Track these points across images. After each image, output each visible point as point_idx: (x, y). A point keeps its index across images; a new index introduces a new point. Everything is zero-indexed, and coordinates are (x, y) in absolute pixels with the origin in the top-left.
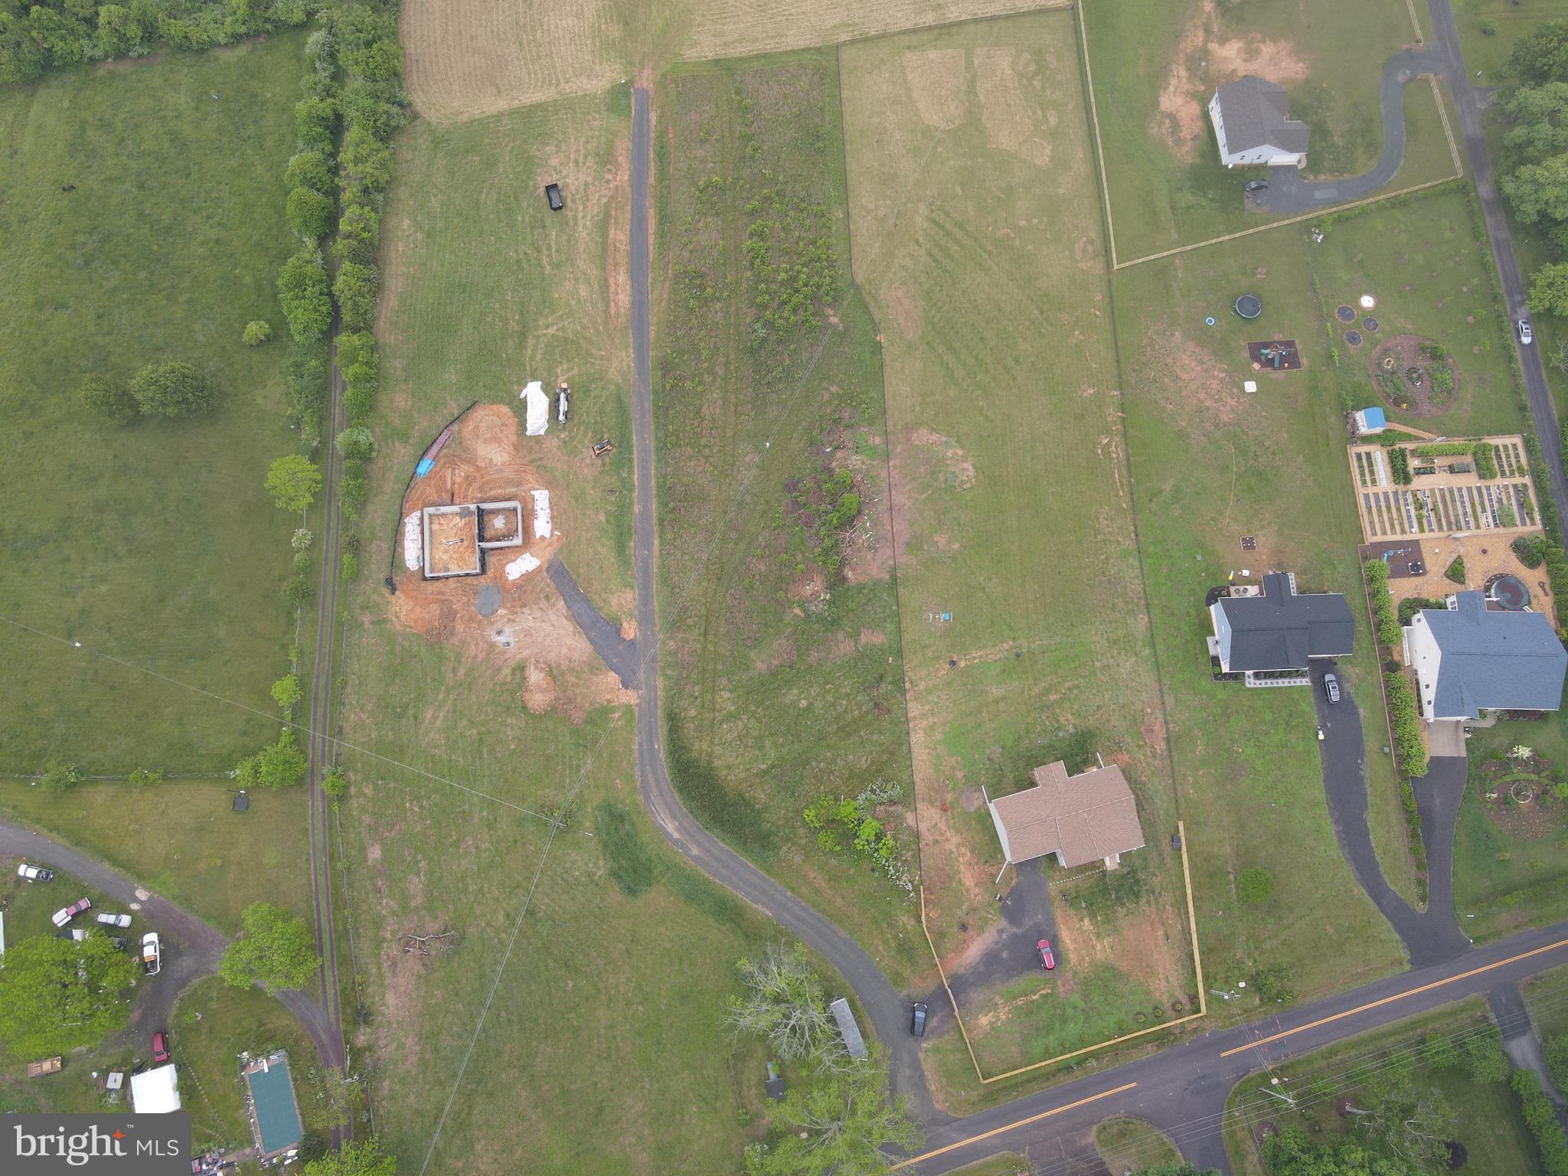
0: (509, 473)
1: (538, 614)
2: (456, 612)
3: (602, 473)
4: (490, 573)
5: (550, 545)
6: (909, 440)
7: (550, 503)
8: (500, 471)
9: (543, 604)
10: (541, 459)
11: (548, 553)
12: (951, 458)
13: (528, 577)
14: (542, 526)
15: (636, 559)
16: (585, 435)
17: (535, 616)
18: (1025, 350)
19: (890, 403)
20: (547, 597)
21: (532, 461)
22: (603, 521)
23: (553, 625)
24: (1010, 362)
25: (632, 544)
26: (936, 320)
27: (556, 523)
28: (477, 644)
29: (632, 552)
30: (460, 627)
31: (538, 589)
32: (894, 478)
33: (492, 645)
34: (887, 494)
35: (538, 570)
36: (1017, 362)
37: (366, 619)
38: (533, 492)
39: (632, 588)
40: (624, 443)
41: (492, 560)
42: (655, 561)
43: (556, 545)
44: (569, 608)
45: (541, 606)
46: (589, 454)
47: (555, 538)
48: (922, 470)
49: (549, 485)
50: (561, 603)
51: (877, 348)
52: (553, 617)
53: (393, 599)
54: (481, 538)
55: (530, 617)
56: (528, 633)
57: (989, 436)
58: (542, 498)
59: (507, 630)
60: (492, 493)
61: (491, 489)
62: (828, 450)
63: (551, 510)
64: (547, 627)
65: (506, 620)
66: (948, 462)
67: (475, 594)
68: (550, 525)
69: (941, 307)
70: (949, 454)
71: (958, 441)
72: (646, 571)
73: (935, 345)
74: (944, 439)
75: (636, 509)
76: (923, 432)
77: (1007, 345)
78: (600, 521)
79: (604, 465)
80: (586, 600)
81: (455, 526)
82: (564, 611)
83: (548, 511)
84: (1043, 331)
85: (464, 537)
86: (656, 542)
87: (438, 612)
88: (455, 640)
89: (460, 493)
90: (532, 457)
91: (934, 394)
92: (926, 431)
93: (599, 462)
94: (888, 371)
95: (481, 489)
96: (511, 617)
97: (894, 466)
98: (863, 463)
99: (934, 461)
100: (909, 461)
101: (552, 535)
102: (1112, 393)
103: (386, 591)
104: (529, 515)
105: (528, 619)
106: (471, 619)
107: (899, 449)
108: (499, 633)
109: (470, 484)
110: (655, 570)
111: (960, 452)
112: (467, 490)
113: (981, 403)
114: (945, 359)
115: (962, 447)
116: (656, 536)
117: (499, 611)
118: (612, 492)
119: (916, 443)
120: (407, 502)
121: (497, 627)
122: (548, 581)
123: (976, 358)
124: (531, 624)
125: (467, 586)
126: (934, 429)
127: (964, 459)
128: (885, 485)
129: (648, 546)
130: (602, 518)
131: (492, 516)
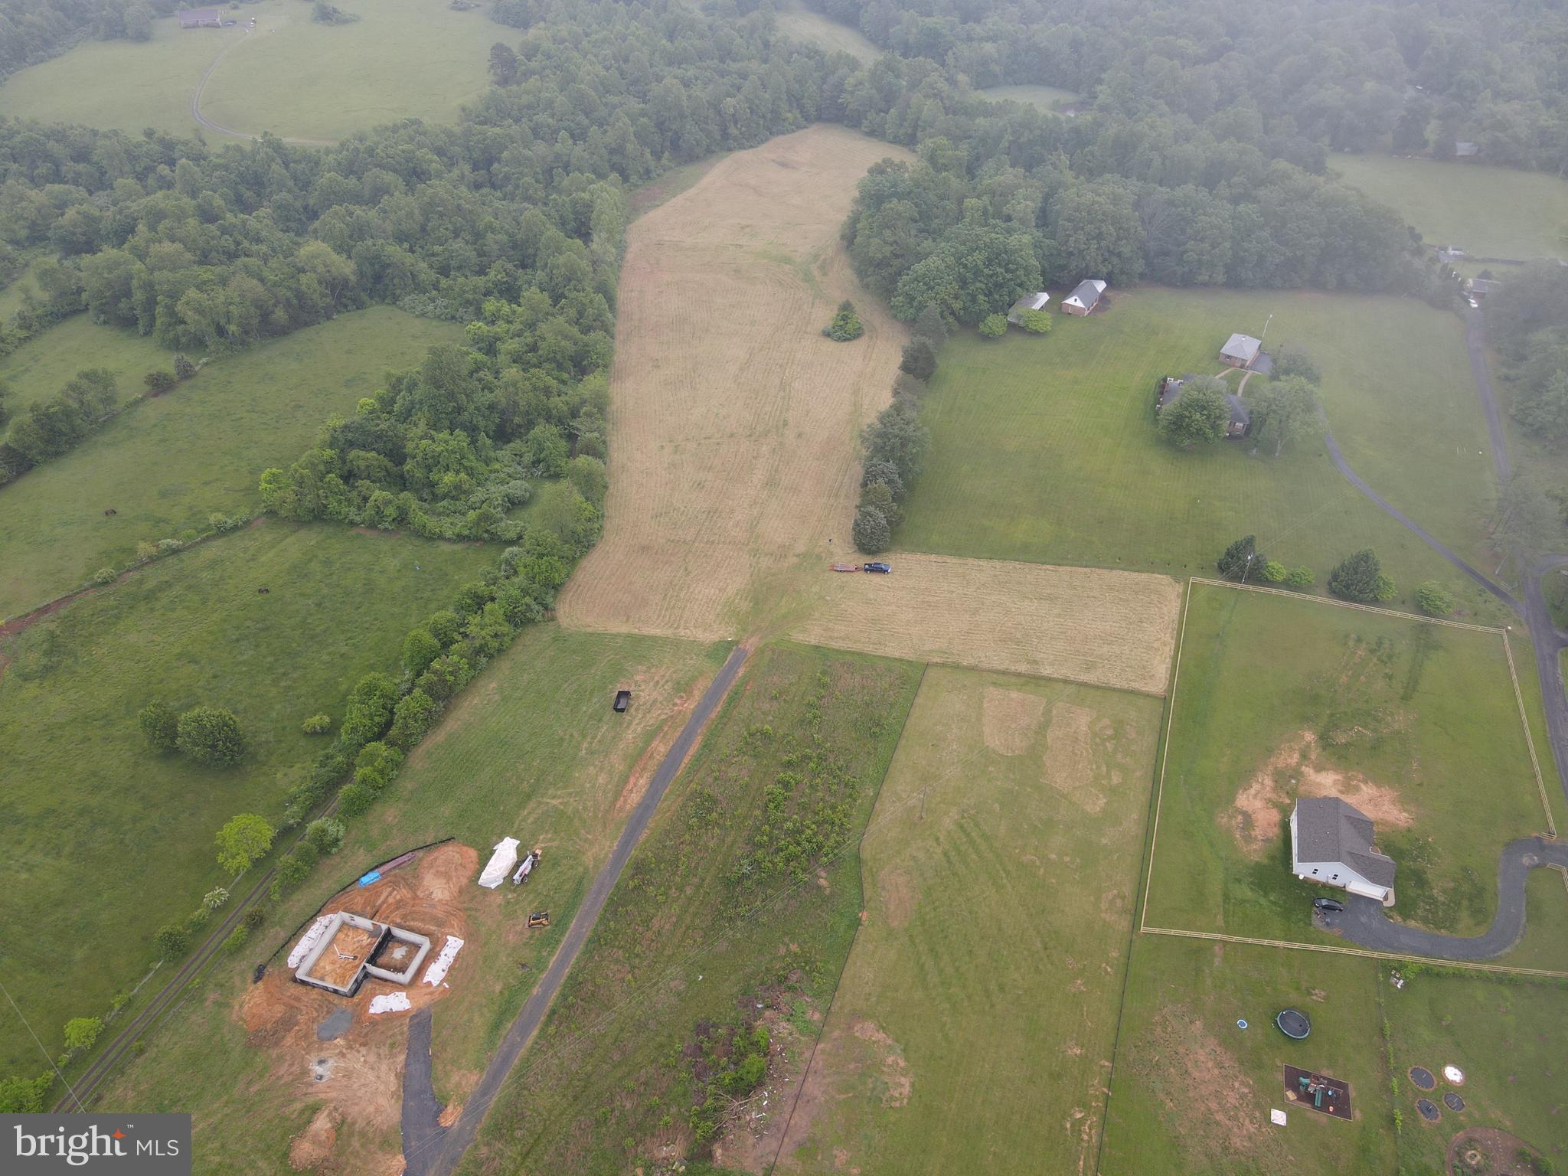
0: (439, 912)
1: (372, 1058)
2: (297, 1023)
3: (526, 944)
4: (356, 999)
5: (431, 993)
6: (850, 1028)
7: (458, 953)
8: (434, 906)
9: (384, 1050)
10: (477, 910)
11: (423, 1001)
12: (889, 1066)
13: (389, 1016)
14: (435, 974)
15: (504, 1042)
16: (530, 903)
17: (368, 1059)
18: (1015, 980)
19: (846, 981)
20: (392, 1046)
21: (466, 909)
22: (497, 991)
23: (379, 1077)
24: (993, 986)
25: (509, 1025)
26: (928, 917)
27: (451, 975)
28: (292, 1065)
29: (504, 1033)
30: (289, 1040)
31: (390, 1033)
32: (817, 1063)
33: (305, 1072)
34: (801, 1078)
35: (406, 1012)
36: (1002, 988)
37: (212, 996)
38: (449, 937)
39: (482, 1070)
40: (561, 925)
41: (368, 986)
42: (523, 1052)
43: (436, 996)
44: (407, 1065)
45: (381, 1051)
46: (523, 921)
47: (441, 989)
48: (852, 1066)
49: (468, 937)
50: (402, 1058)
51: (856, 923)
52: (384, 1067)
53: (252, 987)
54: (372, 960)
55: (362, 1059)
56: (348, 1074)
57: (942, 1058)
58: (454, 945)
59: (331, 1063)
60: (412, 923)
61: (413, 920)
62: (760, 1006)
63: (455, 960)
64: (371, 1076)
65: (337, 1051)
66: (885, 1069)
67: (328, 1012)
68: (443, 974)
69: (938, 907)
70: (890, 1061)
71: (904, 1050)
72: (506, 1060)
73: (917, 941)
74: (889, 1042)
75: (535, 991)
76: (870, 1025)
77: (996, 968)
78: (493, 991)
79: (531, 937)
80: (428, 1063)
81: (358, 941)
82: (399, 1067)
83: (452, 960)
84: (1041, 967)
85: (359, 956)
86: (535, 1033)
87: (279, 1015)
88: (274, 1053)
89: (384, 912)
90: (471, 905)
91: (897, 991)
92: (872, 1025)
93: (528, 933)
94: (857, 950)
95: (404, 917)
96: (344, 1051)
97: (823, 1051)
98: (791, 1034)
99: (870, 1061)
100: (841, 1051)
101: (441, 984)
102: (1102, 1063)
103: (250, 977)
104: (432, 956)
105: (357, 1060)
106: (306, 1036)
107: (836, 1033)
108: (321, 1062)
109: (398, 908)
110: (516, 1062)
111: (902, 1063)
112: (391, 912)
113: (945, 1018)
114: (924, 958)
115: (907, 1060)
116: (539, 1026)
117: (338, 1040)
118: (523, 966)
119: (856, 1034)
120: (332, 903)
121: (323, 1055)
122: (406, 1029)
123: (957, 969)
124: (358, 1066)
125: (327, 1003)
126: (883, 1028)
127: (904, 1072)
128: (803, 1067)
129: (524, 1034)
130: (498, 988)
131: (396, 944)
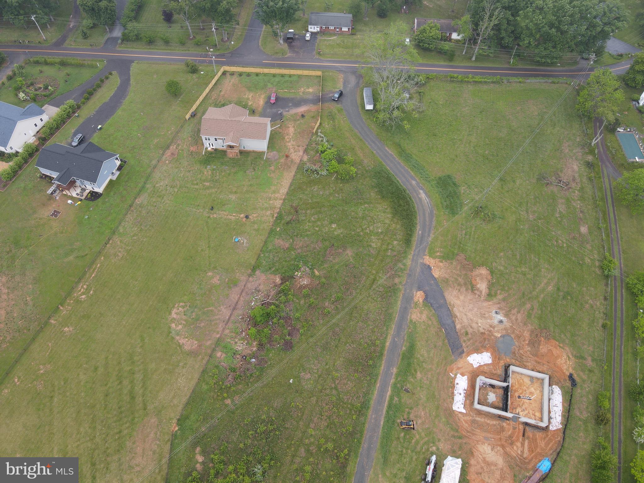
0: (480, 435)
1: (474, 325)
2: (528, 344)
3: (411, 408)
4: (502, 363)
5: (459, 368)
6: (200, 346)
7: (453, 399)
8: (486, 438)
9: (470, 330)
10: (454, 436)
11: (460, 363)
12: (181, 324)
13: (478, 351)
14: (462, 383)
15: (404, 338)
16: (417, 443)
17: (477, 325)
18: (85, 374)
19: (197, 376)
20: (467, 334)
21: (460, 438)
22: (419, 373)
23: (466, 315)
24: (101, 370)
25: (404, 348)
26: (127, 425)
27: (451, 382)
28: (517, 320)
29: (405, 343)
30: (527, 334)
31: (471, 341)
32: (222, 326)
33: (506, 315)
34: (232, 318)
35: (469, 354)
36: (96, 369)
37: (589, 363)
38: (464, 411)
39: (411, 321)
40: (390, 420)
41: (500, 371)
42: (392, 332)
43: (454, 366)
44: (454, 322)
45: (471, 329)
46: (418, 424)
47: (454, 372)
48: (203, 324)
49: (451, 413)
50: (458, 327)
51: (180, 422)
52: (465, 320)
53: (571, 371)
54: (506, 389)
55: (480, 325)
56: (483, 316)
57: (149, 328)
58: (459, 405)
59: (496, 322)
60: (494, 422)
61: (495, 425)
62: (254, 360)
63: (453, 393)
64: (470, 315)
65: (496, 329)
66: (184, 322)
67: (514, 353)
68: (456, 382)
69: (117, 433)
70: (180, 327)
71: (170, 332)
72: (399, 328)
73: (141, 405)
74: (178, 338)
75: (395, 370)
76: (187, 348)
77: (94, 383)
78: (421, 372)
79: (409, 413)
80: (442, 324)
81: (524, 410)
82: (457, 321)
83: (456, 392)
84: (62, 383)
85: (517, 399)
86: (388, 344)
87: (541, 347)
88: (530, 327)
89: (519, 432)
90: (460, 441)
91: (165, 369)
92: (186, 347)
93: (412, 417)
94: (184, 400)
95: (502, 429)
96: (492, 329)
97: (218, 333)
98: (236, 343)
99: (192, 327)
100: (207, 332)
101: (456, 375)
102: (55, 322)
103: (575, 376)
104: (470, 394)
105: (481, 324)
106: (518, 337)
107: (209, 343)
108: (501, 322)
109: (510, 437)
110: (393, 326)
111: (173, 325)
112: (513, 433)
113: (139, 350)
114: (141, 392)
115: (170, 327)
116: (387, 348)
117: (499, 335)
118: (407, 391)
119: (196, 342)
120: (559, 441)
121: (502, 326)
122: (464, 344)
123: (121, 383)
124: (480, 321)
125: (519, 360)
126: (180, 346)
127: (173, 320)
128: (230, 325)
129: (393, 342)
130: (419, 375)
131: (497, 404)
